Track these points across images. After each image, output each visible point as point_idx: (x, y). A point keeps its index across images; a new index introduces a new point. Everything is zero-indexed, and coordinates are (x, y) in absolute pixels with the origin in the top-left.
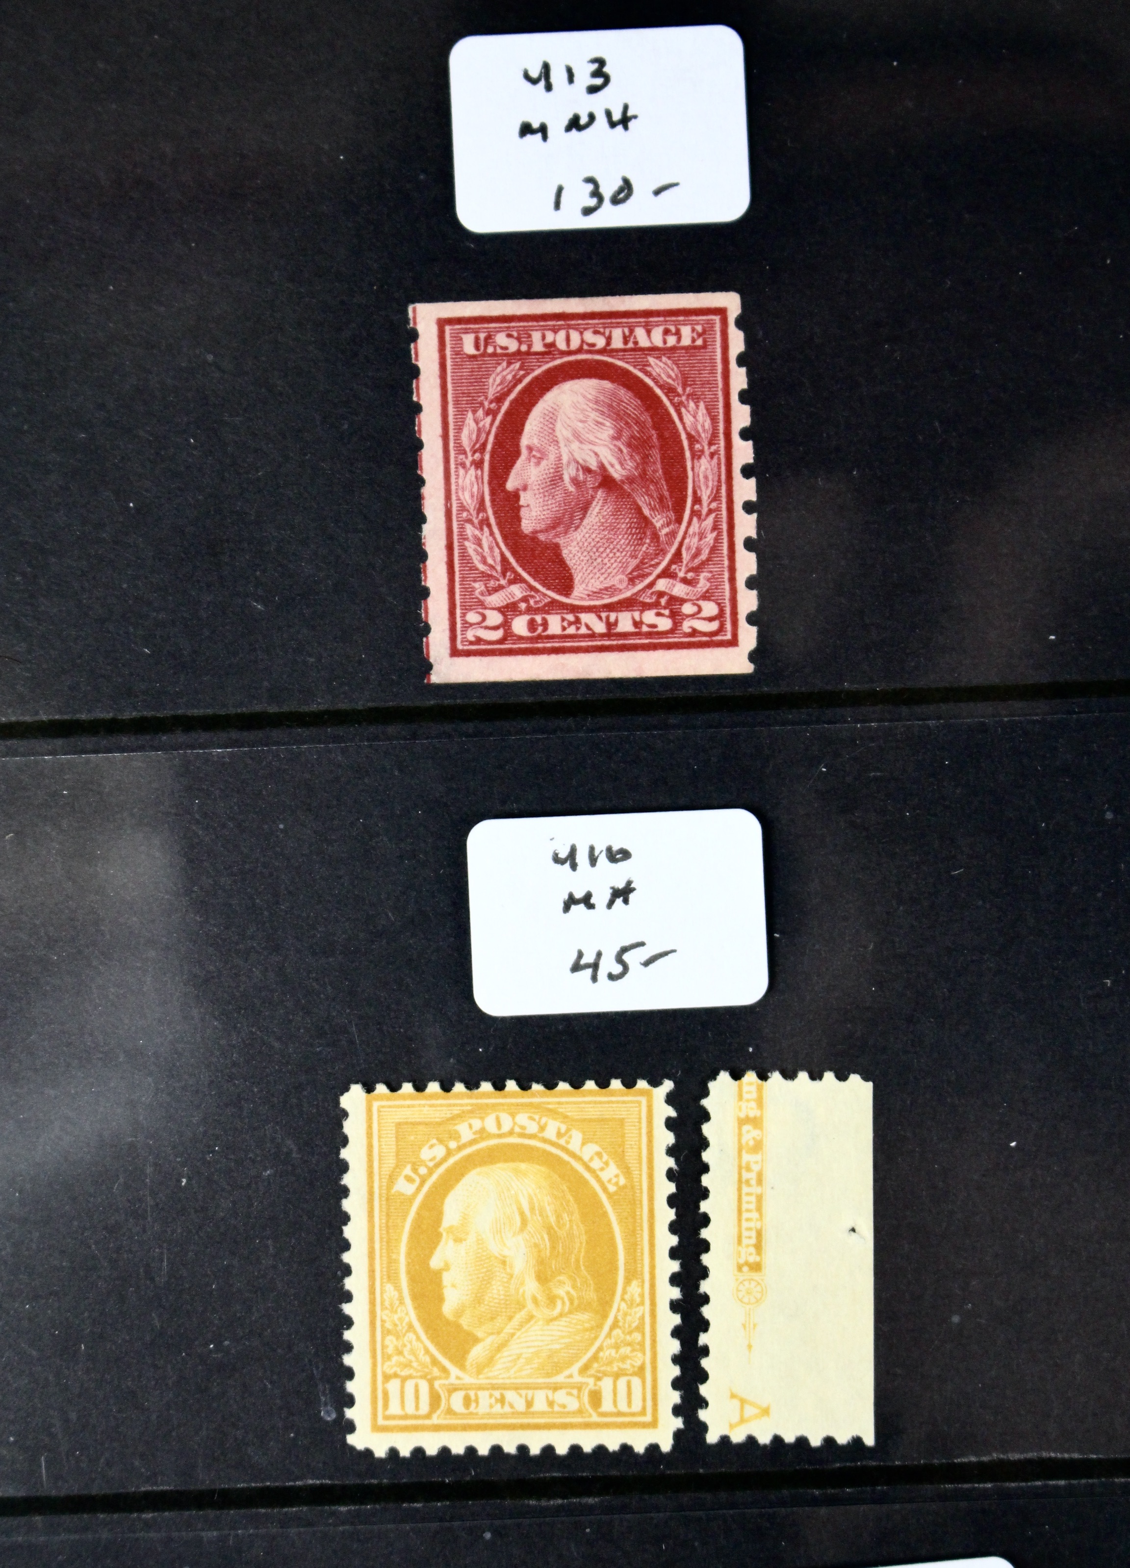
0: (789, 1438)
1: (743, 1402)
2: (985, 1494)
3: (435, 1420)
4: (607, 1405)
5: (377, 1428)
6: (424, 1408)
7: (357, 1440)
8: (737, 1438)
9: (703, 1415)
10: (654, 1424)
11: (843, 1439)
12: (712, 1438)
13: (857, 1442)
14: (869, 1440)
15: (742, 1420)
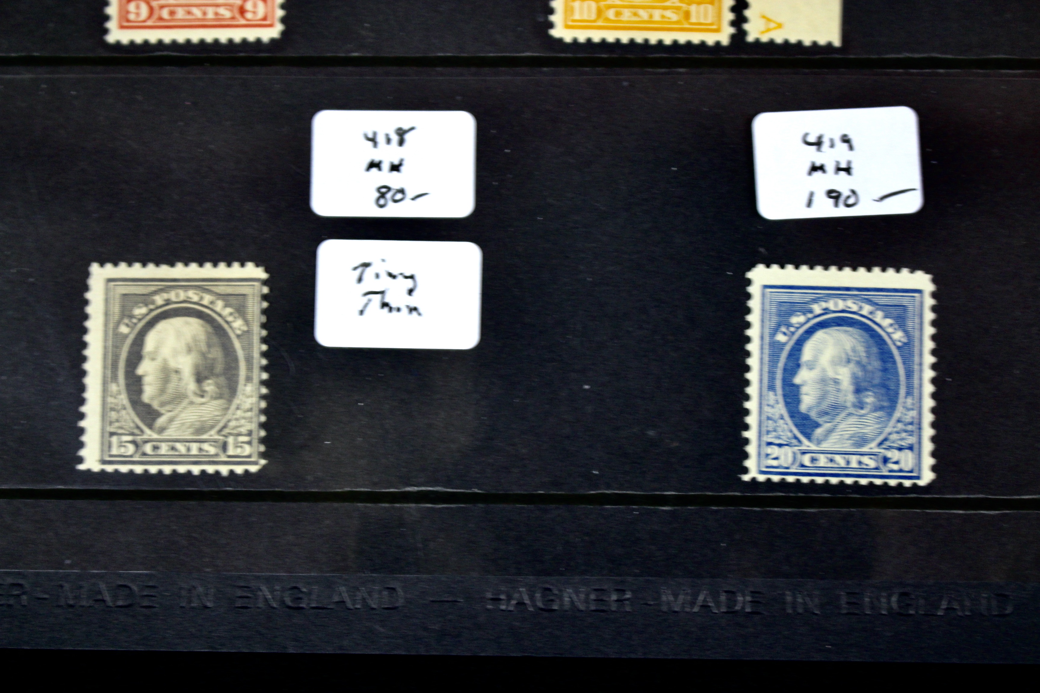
0: (793, 40)
1: (769, 20)
2: (899, 74)
3: (600, 23)
4: (693, 20)
5: (568, 27)
6: (593, 16)
7: (556, 33)
8: (765, 39)
9: (746, 27)
10: (717, 30)
11: (822, 41)
12: (750, 38)
13: (829, 46)
14: (837, 43)
15: (768, 30)
